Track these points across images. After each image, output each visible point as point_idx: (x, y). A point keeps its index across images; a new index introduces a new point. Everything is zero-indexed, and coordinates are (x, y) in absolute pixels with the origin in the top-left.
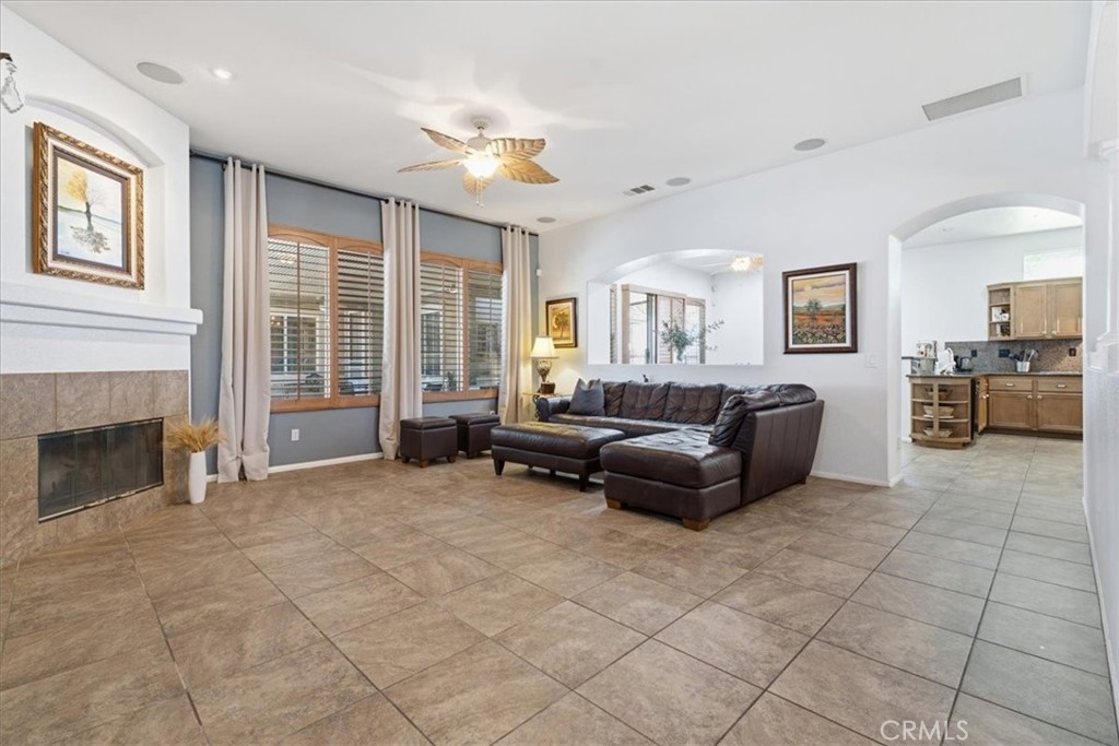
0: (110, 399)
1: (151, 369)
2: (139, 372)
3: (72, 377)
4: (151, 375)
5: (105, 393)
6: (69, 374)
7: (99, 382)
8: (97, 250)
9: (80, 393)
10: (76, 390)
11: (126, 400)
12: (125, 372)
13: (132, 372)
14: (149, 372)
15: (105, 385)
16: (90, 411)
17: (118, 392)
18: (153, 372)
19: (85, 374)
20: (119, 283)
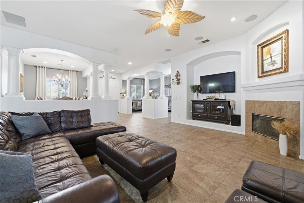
0: (266, 109)
1: (279, 100)
2: (275, 101)
3: (258, 102)
4: (279, 102)
5: (265, 106)
6: (257, 101)
7: (263, 103)
8: (274, 66)
9: (259, 106)
10: (258, 105)
11: (270, 109)
12: (270, 101)
13: (273, 101)
14: (278, 101)
15: (265, 104)
16: (261, 110)
17: (268, 107)
18: (280, 101)
19: (260, 101)
20: (281, 73)
